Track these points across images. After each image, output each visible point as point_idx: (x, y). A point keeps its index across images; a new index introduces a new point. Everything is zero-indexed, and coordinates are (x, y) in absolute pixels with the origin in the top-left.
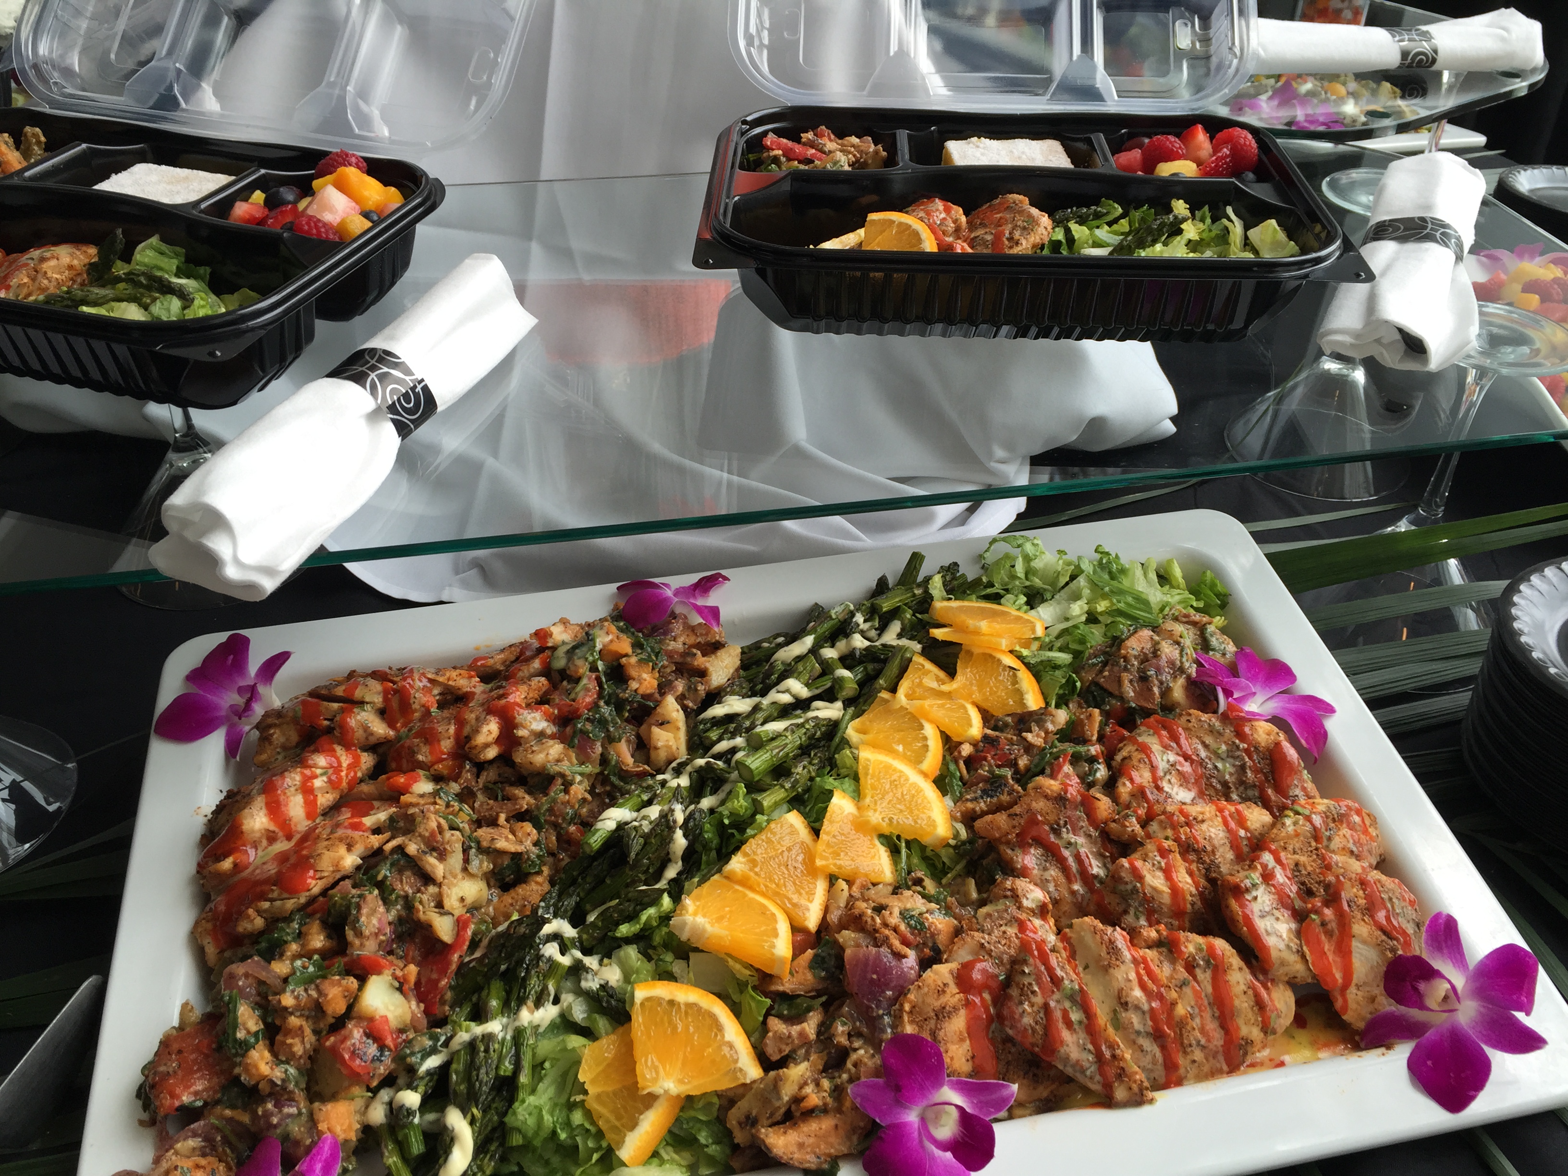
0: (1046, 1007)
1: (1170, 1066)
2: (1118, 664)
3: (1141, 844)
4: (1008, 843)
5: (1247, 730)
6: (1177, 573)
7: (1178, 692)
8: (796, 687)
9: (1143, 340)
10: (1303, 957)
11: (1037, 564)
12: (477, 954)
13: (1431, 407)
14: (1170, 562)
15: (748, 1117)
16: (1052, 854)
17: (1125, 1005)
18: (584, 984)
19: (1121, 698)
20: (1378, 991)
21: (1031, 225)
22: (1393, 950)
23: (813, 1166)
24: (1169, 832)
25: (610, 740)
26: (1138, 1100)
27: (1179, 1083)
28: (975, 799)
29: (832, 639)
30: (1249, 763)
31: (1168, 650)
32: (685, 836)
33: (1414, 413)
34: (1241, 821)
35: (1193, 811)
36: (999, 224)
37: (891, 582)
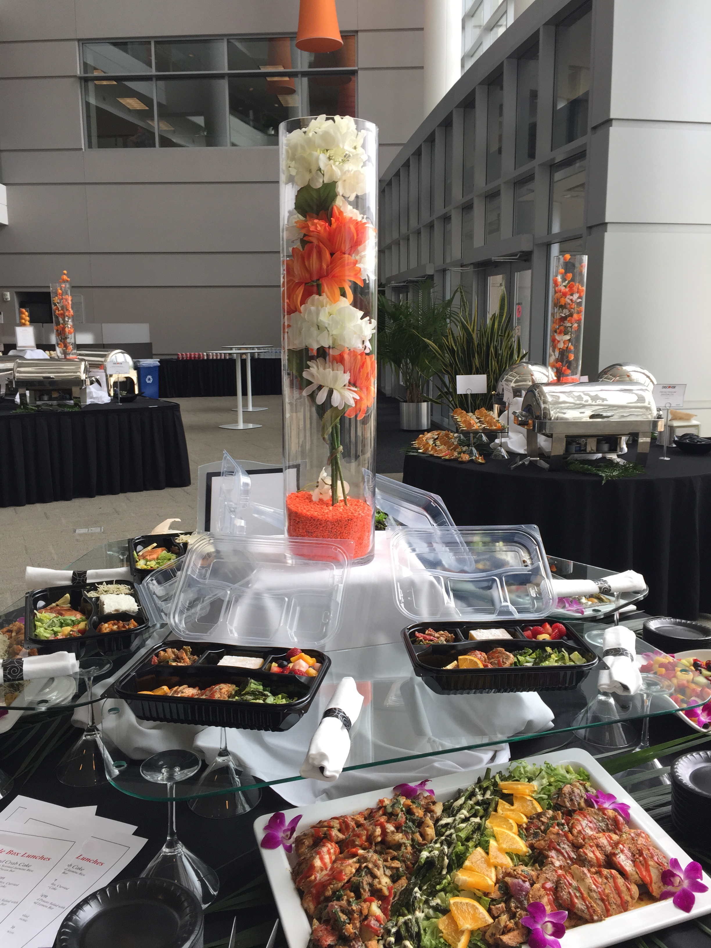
0: (569, 893)
1: (608, 910)
2: (562, 796)
3: (584, 845)
4: (545, 850)
5: (606, 812)
6: (571, 769)
7: (583, 804)
8: (464, 813)
9: (534, 691)
10: (637, 872)
11: (527, 769)
12: (396, 899)
13: (635, 706)
14: (568, 766)
15: (492, 934)
16: (559, 852)
17: (591, 890)
18: (431, 904)
19: (566, 807)
20: (661, 884)
21: (508, 658)
22: (661, 869)
23: (515, 946)
24: (591, 841)
25: (413, 833)
26: (600, 920)
27: (611, 915)
28: (531, 840)
29: (470, 797)
30: (609, 823)
31: (576, 791)
32: (447, 859)
33: (630, 709)
34: (611, 838)
35: (597, 835)
36: (498, 657)
37: (482, 779)
